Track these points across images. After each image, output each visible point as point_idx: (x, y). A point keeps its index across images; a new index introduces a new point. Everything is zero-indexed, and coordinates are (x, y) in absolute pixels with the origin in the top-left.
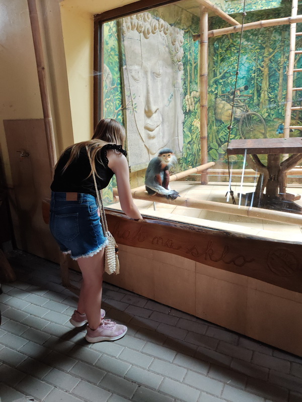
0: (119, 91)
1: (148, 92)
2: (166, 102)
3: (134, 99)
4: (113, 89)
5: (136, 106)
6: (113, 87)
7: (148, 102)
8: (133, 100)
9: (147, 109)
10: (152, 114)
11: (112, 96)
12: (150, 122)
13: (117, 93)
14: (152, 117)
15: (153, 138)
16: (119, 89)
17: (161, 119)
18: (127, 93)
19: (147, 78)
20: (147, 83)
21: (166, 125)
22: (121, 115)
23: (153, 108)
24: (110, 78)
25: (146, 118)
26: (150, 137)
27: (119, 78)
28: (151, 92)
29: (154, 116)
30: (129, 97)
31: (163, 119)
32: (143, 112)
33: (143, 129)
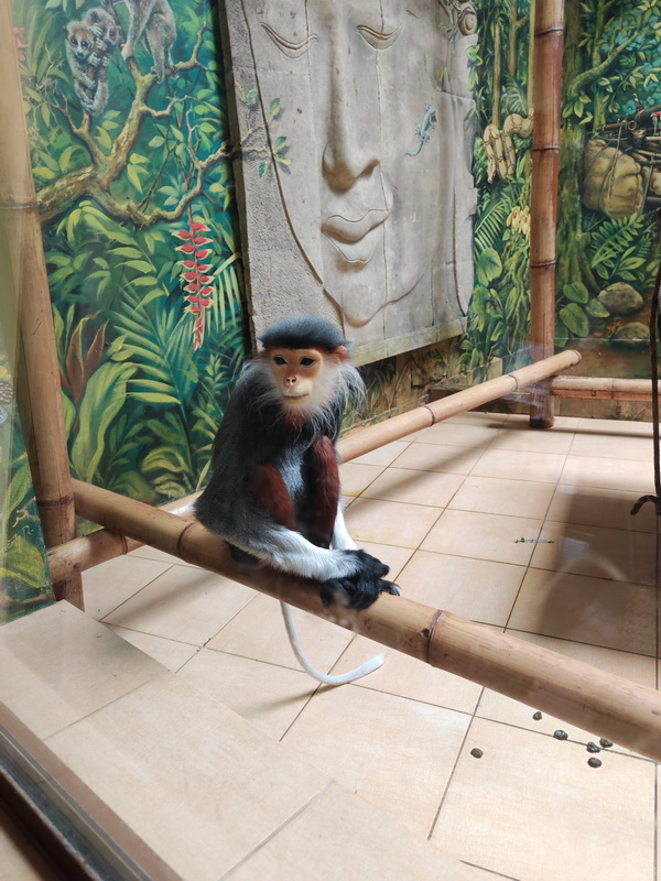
0: (213, 86)
1: (334, 97)
2: (409, 139)
3: (276, 118)
4: (185, 73)
5: (286, 149)
6: (181, 65)
7: (334, 136)
8: (273, 125)
9: (329, 161)
10: (354, 180)
11: (176, 103)
12: (344, 211)
13: (202, 93)
14: (353, 190)
15: (359, 266)
16: (211, 78)
17: (390, 200)
18: (243, 94)
19: (332, 43)
20: (332, 64)
21: (408, 222)
22: (223, 179)
23: (356, 158)
24: (167, 28)
25: (328, 192)
26: (344, 266)
27: (209, 34)
28: (346, 98)
29: (362, 186)
30: (253, 108)
31: (397, 200)
32: (316, 171)
33: (318, 233)
